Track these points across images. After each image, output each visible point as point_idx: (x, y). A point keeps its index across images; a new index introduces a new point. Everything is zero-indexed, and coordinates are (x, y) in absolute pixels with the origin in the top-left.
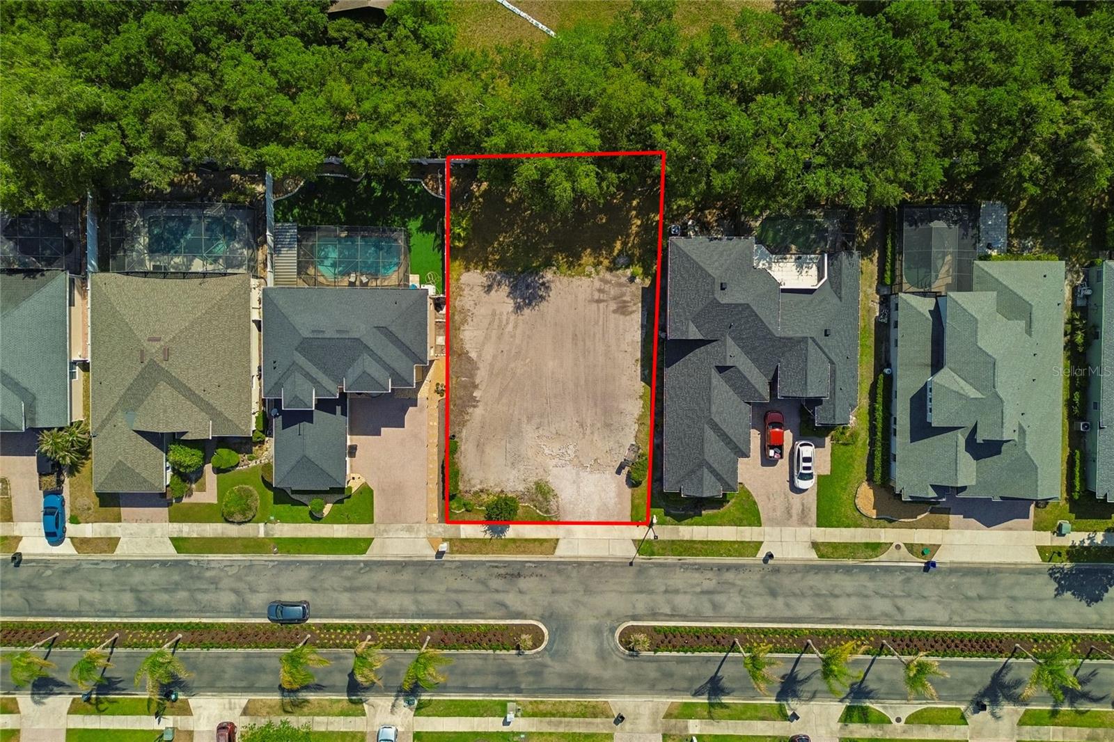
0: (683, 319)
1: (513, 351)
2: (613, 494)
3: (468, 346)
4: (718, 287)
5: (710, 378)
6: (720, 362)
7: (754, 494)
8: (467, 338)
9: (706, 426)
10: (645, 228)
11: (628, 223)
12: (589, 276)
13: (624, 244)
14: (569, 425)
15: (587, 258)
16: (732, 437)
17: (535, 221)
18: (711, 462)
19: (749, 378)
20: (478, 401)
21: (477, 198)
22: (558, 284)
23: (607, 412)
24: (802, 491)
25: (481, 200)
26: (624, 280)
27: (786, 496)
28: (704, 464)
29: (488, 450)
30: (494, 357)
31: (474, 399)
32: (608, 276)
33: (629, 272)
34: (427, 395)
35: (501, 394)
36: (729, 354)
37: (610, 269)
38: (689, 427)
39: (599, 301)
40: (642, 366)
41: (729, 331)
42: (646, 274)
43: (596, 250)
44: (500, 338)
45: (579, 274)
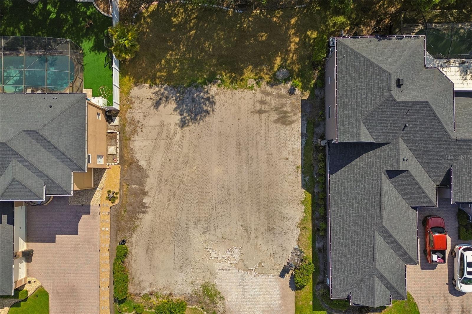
0: (353, 121)
1: (181, 161)
2: (277, 297)
3: (138, 155)
4: (394, 84)
5: (381, 183)
6: (392, 166)
7: (414, 297)
8: (137, 148)
9: (377, 233)
10: (304, 44)
11: (286, 40)
12: (251, 88)
13: (284, 60)
14: (235, 229)
15: (249, 74)
16: (402, 245)
17: (199, 40)
18: (382, 271)
19: (420, 183)
20: (147, 208)
21: (145, 18)
22: (222, 96)
23: (270, 217)
24: (461, 294)
25: (149, 20)
26: (284, 92)
27: (446, 299)
28: (375, 273)
29: (156, 254)
30: (163, 166)
31: (143, 205)
32: (269, 89)
33: (289, 85)
34: (99, 202)
35: (169, 200)
36: (401, 158)
37: (271, 84)
38: (356, 233)
39: (260, 112)
40: (303, 173)
41: (402, 132)
42: (304, 88)
43: (257, 65)
44: (168, 147)
45: (242, 87)
